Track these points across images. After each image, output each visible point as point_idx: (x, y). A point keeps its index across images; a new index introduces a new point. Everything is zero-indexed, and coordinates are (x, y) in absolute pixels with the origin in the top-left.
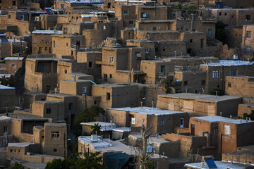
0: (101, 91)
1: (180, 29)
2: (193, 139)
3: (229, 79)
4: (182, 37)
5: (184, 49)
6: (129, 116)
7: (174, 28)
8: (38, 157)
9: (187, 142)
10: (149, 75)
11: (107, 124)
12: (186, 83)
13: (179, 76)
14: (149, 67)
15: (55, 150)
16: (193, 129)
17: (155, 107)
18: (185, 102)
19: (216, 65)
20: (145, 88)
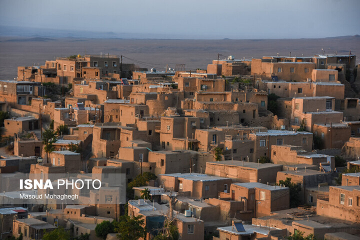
0: (156, 157)
1: (235, 100)
2: (232, 204)
3: (274, 148)
4: (236, 107)
5: (237, 119)
6: (178, 182)
7: (229, 99)
8: (92, 219)
9: (226, 207)
10: (202, 143)
11: (156, 189)
12: (235, 151)
13: (229, 144)
14: (202, 136)
15: (109, 213)
16: (233, 194)
17: (203, 173)
18: (230, 169)
19: (264, 134)
20: (197, 155)
